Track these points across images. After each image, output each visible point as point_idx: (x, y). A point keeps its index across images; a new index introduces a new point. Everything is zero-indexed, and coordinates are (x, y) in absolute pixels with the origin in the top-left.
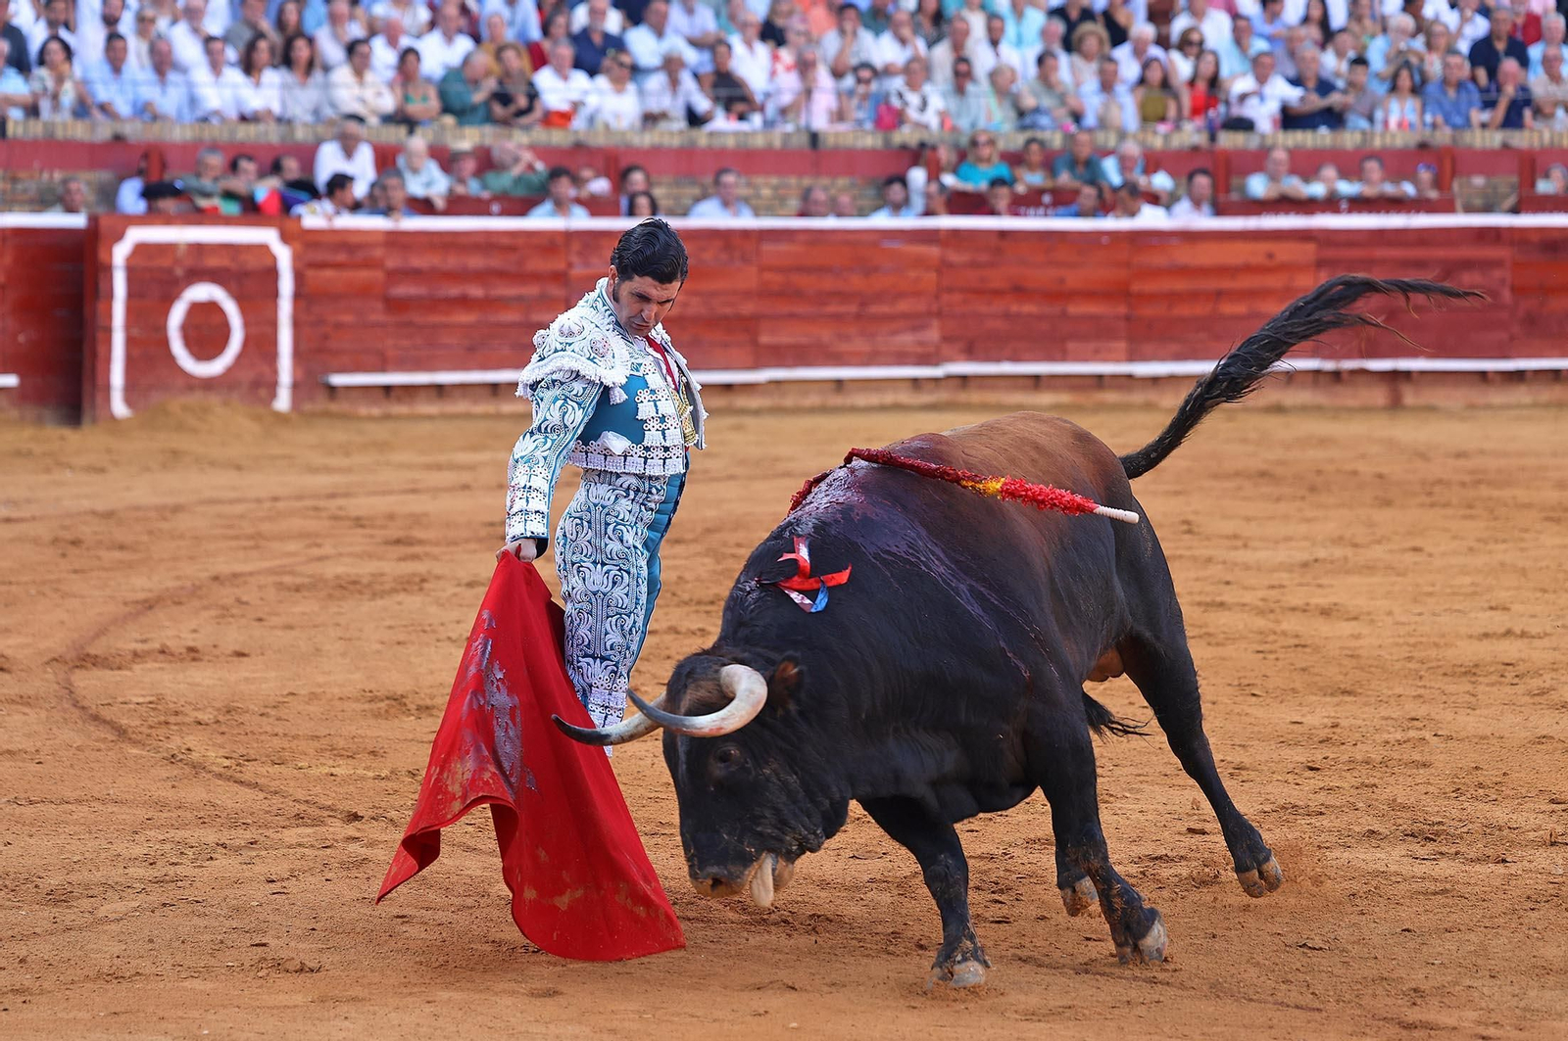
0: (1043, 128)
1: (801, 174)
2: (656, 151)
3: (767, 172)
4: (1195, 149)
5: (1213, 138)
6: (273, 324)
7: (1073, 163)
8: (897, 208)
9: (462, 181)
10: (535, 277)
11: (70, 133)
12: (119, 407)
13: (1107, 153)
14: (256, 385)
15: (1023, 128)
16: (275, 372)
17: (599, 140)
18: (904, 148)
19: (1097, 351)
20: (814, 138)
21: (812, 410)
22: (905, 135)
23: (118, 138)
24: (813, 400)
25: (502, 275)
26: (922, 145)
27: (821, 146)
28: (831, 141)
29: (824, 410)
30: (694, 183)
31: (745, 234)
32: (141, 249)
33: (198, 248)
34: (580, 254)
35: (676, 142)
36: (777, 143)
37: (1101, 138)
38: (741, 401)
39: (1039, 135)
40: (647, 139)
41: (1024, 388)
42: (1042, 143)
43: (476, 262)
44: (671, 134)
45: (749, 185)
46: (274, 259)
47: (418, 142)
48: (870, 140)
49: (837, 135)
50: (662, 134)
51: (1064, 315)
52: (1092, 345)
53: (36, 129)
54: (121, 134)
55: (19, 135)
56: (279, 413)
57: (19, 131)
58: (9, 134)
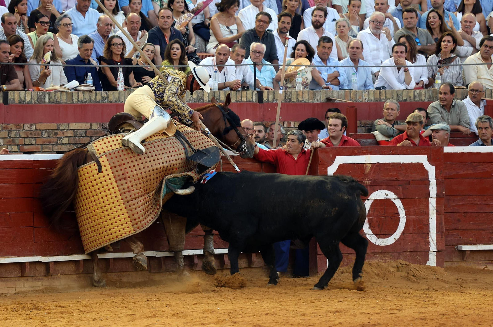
6: (427, 214)
11: (300, 99)
14: (415, 252)
16: (428, 243)
23: (329, 100)
32: (341, 166)
33: (378, 166)
46: (427, 172)
54: (331, 98)
55: (270, 99)
56: (430, 268)
57: (271, 97)
58: (265, 99)
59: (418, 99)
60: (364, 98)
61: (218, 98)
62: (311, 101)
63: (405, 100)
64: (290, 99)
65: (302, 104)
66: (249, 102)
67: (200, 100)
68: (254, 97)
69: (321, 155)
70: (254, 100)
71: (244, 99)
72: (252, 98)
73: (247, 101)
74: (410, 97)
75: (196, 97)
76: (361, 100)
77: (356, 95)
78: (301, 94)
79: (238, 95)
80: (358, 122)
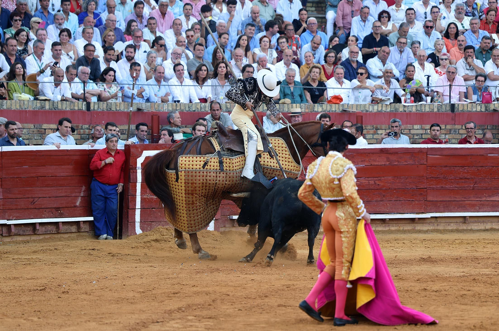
1: (446, 124)
2: (378, 113)
11: (118, 109)
12: (138, 231)
17: (353, 109)
20: (453, 106)
21: (452, 231)
22: (495, 105)
23: (139, 110)
24: (453, 227)
27: (455, 110)
28: (461, 109)
29: (458, 231)
31: (421, 150)
32: (147, 158)
35: (389, 110)
36: (436, 110)
38: (419, 227)
40: (375, 108)
45: (422, 129)
48: (479, 108)
49: (462, 105)
53: (103, 106)
54: (141, 108)
55: (96, 109)
56: (209, 232)
57: (96, 107)
58: (92, 108)
59: (203, 110)
60: (165, 108)
61: (57, 106)
62: (126, 110)
63: (194, 111)
64: (111, 109)
65: (119, 112)
66: (80, 111)
67: (43, 108)
68: (84, 107)
69: (132, 150)
70: (84, 109)
71: (76, 108)
72: (82, 107)
73: (78, 109)
74: (198, 109)
75: (40, 105)
76: (162, 110)
77: (159, 106)
78: (118, 105)
79: (71, 105)
80: (160, 126)
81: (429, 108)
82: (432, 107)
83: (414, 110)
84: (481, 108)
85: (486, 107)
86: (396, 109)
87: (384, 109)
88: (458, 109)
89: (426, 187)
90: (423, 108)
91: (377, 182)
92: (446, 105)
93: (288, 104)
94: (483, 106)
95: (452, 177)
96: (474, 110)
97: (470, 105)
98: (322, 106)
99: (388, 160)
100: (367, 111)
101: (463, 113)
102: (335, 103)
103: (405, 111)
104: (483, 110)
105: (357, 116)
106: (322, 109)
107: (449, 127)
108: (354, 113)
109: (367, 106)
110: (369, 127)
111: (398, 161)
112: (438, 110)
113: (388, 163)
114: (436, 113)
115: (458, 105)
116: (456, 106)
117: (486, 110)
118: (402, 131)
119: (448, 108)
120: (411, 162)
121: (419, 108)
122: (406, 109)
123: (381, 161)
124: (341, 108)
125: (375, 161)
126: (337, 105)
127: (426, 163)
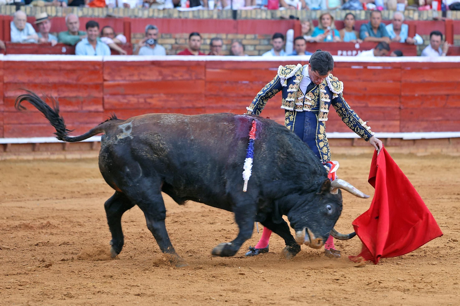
0: (355, 9)
1: (227, 33)
2: (150, 20)
3: (210, 32)
4: (435, 19)
5: (444, 14)
7: (372, 28)
8: (278, 50)
9: (44, 34)
10: (86, 87)
13: (388, 22)
15: (345, 9)
17: (120, 14)
18: (282, 18)
19: (383, 126)
20: (235, 13)
22: (282, 12)
25: (67, 85)
26: (292, 17)
27: (238, 17)
28: (244, 15)
30: (170, 38)
31: (198, 64)
34: (109, 74)
35: (161, 15)
36: (215, 16)
37: (385, 13)
39: (353, 12)
40: (146, 14)
41: (346, 146)
42: (355, 17)
43: (54, 79)
44: (159, 10)
47: (22, 14)
48: (265, 15)
49: (246, 11)
50: (153, 11)
51: (366, 107)
52: (381, 123)
81: (209, 14)
82: (211, 13)
83: (190, 16)
84: (267, 14)
85: (272, 14)
86: (170, 15)
87: (156, 14)
88: (241, 15)
89: (204, 105)
90: (201, 14)
91: (149, 100)
92: (227, 11)
93: (41, 7)
94: (269, 12)
95: (234, 94)
96: (259, 17)
97: (254, 12)
98: (82, 10)
99: (161, 73)
100: (136, 17)
101: (246, 21)
102: (99, 7)
103: (180, 17)
104: (269, 17)
105: (124, 24)
106: (83, 13)
107: (230, 36)
108: (120, 19)
109: (136, 10)
110: (138, 35)
111: (172, 76)
112: (219, 16)
113: (160, 78)
114: (215, 21)
115: (241, 11)
116: (239, 12)
117: (272, 17)
118: (178, 41)
119: (230, 15)
120: (187, 76)
121: (196, 14)
122: (182, 15)
123: (153, 76)
124: (105, 13)
125: (145, 75)
126: (100, 9)
127: (204, 78)
